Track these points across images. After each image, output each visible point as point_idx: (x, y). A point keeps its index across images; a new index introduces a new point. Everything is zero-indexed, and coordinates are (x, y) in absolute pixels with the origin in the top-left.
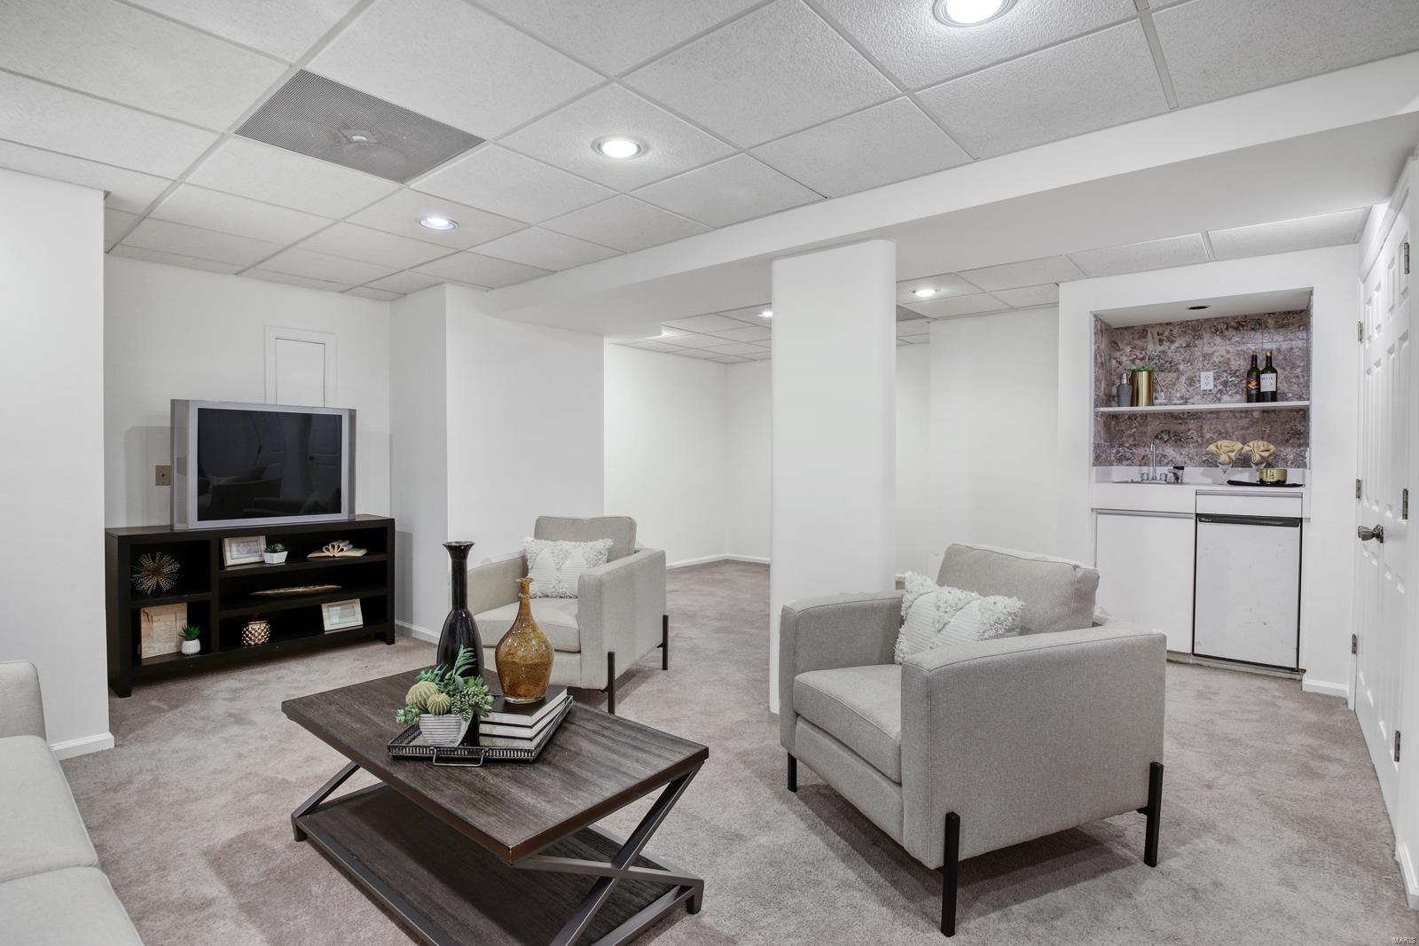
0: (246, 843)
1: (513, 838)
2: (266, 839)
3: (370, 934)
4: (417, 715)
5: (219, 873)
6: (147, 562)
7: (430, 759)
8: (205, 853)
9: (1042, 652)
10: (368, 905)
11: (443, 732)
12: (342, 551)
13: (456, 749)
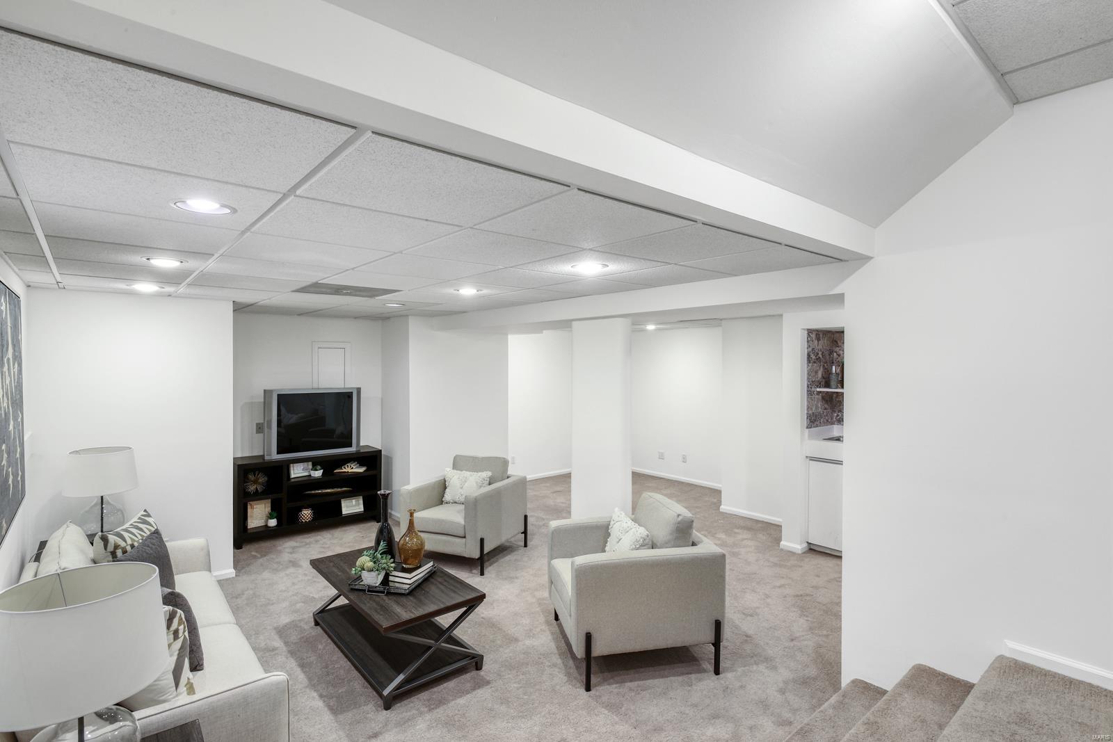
0: (293, 625)
1: (385, 623)
2: (302, 624)
3: (339, 666)
4: (360, 571)
5: (281, 637)
6: (251, 477)
7: (365, 590)
8: (275, 628)
9: (642, 559)
10: (341, 654)
11: (372, 579)
12: (354, 469)
13: (376, 587)
